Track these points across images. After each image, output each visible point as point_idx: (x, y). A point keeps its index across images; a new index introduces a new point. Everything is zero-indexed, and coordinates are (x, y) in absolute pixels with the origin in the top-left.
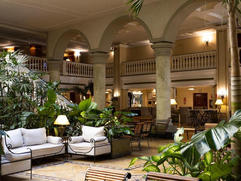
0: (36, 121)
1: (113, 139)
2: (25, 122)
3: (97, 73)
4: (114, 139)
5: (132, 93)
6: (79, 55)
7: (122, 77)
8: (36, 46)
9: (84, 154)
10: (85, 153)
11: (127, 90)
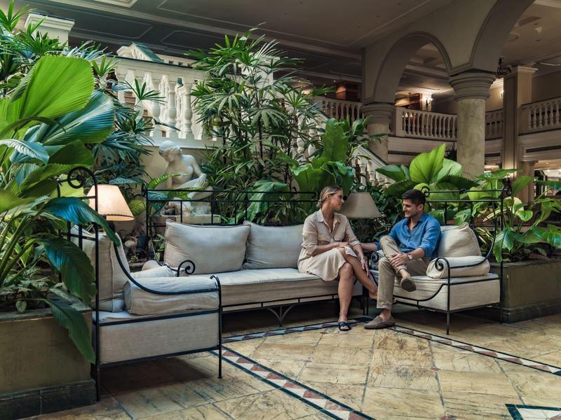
0: (289, 206)
1: (507, 262)
2: (258, 204)
3: (466, 117)
4: (512, 262)
5: (543, 173)
6: (430, 99)
7: (520, 137)
8: (347, 85)
9: (415, 303)
10: (418, 301)
11: (532, 163)
